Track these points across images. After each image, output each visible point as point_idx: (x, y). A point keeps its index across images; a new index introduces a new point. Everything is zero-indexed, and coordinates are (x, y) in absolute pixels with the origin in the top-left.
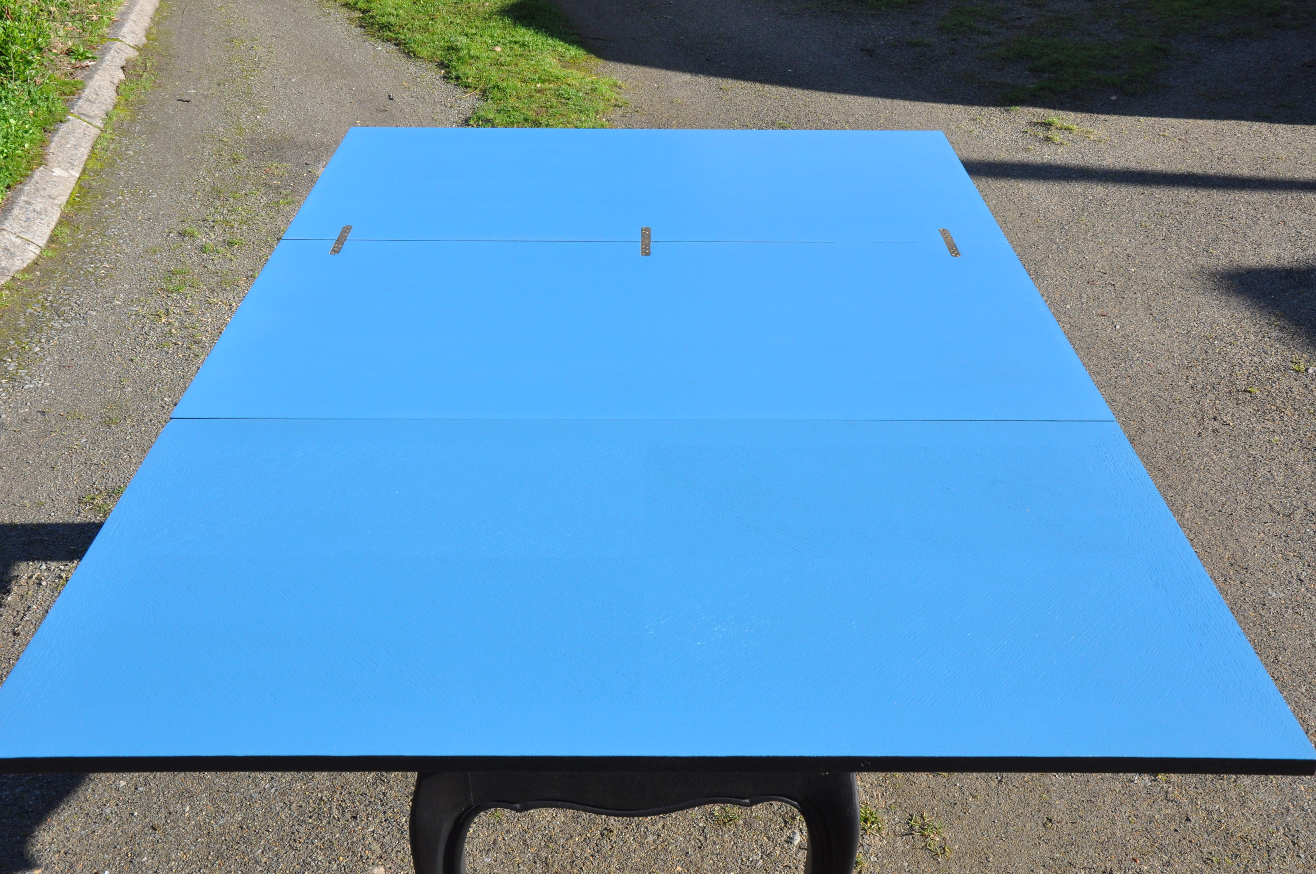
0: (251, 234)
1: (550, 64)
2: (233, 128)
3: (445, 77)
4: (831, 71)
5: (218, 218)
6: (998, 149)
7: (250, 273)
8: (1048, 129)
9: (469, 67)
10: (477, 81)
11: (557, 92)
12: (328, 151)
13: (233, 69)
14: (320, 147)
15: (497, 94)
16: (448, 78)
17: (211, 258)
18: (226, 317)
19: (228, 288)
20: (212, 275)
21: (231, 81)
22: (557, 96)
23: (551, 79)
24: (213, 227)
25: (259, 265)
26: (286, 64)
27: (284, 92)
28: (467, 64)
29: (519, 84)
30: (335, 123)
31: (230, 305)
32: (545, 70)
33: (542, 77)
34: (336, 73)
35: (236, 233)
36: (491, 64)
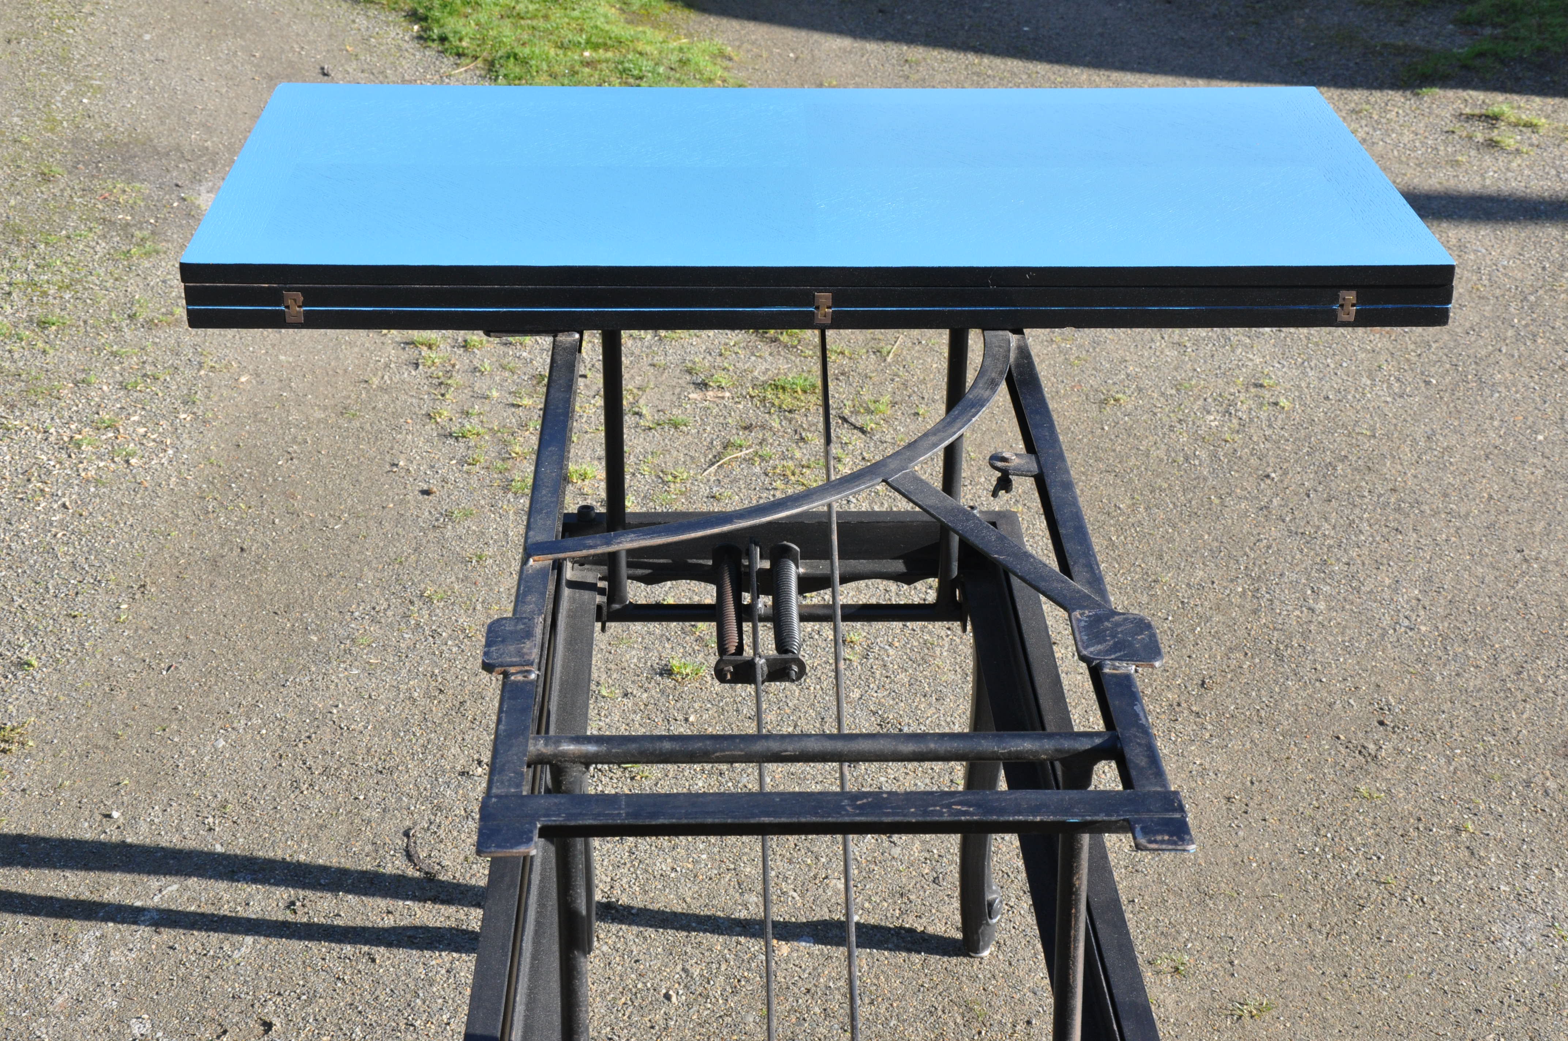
0: (80, 306)
1: (606, 16)
2: (40, 119)
3: (420, 38)
4: (1100, 30)
5: (18, 277)
6: (1401, 162)
7: (80, 376)
8: (1493, 126)
9: (462, 21)
10: (479, 46)
11: (620, 67)
12: (215, 163)
13: (34, 15)
14: (200, 156)
15: (512, 67)
16: (425, 40)
17: (8, 348)
18: (39, 452)
19: (41, 402)
20: (10, 379)
21: (31, 35)
22: (621, 73)
23: (609, 42)
24: (10, 294)
25: (97, 361)
26: (131, 9)
27: (130, 58)
28: (459, 15)
29: (552, 52)
30: (227, 115)
31: (45, 432)
32: (596, 27)
33: (594, 39)
34: (225, 26)
35: (53, 305)
36: (502, 16)
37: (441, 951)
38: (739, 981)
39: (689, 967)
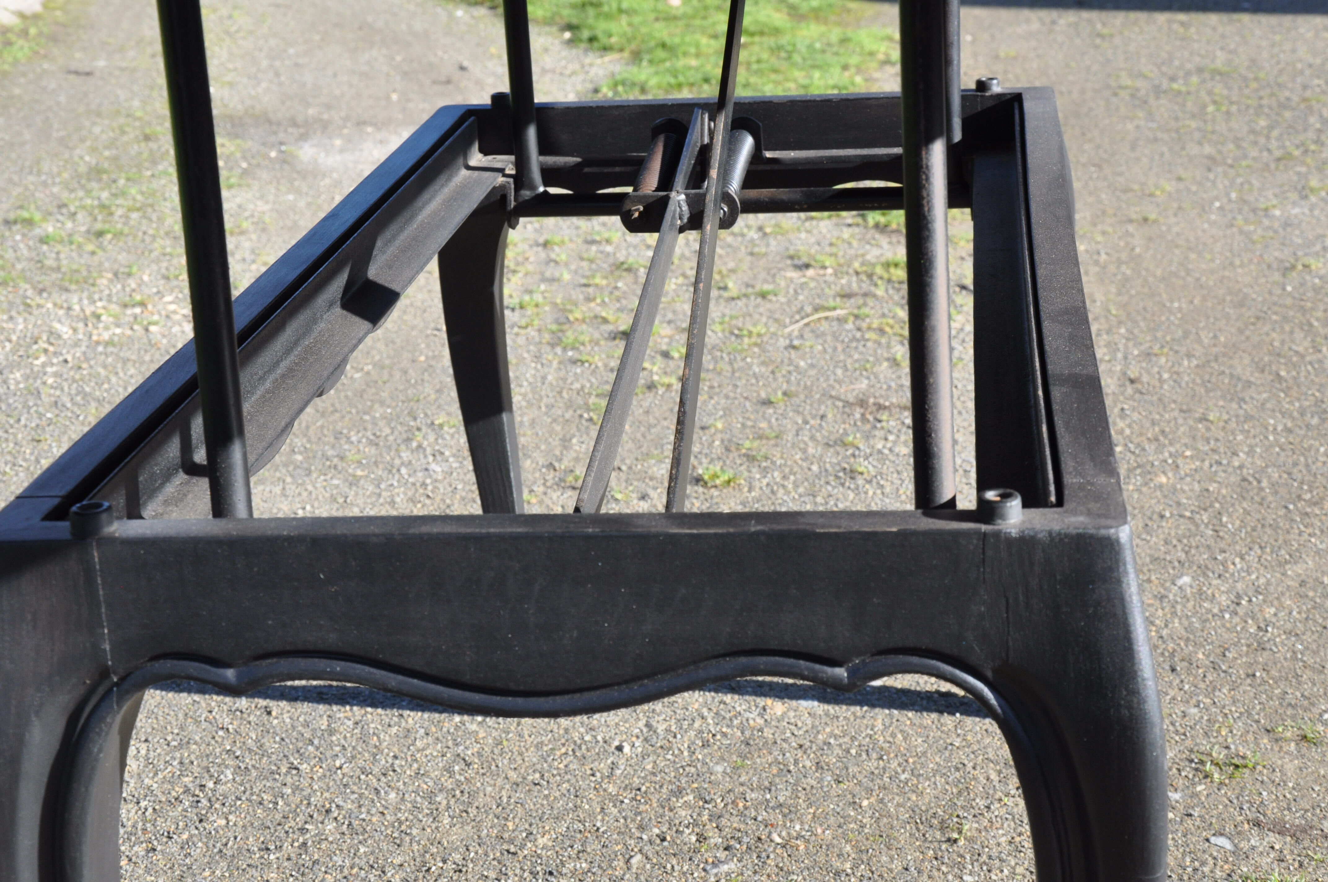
3: (570, 41)
9: (616, 24)
10: (628, 41)
15: (659, 54)
16: (574, 42)
17: (56, 250)
23: (766, 30)
28: (613, 20)
29: (704, 40)
36: (657, 19)
37: (352, 705)
38: (714, 735)
39: (654, 724)
